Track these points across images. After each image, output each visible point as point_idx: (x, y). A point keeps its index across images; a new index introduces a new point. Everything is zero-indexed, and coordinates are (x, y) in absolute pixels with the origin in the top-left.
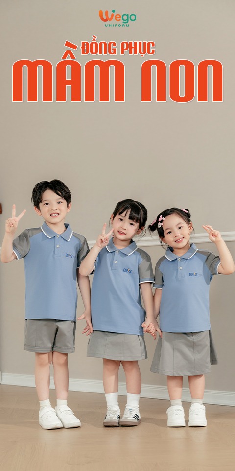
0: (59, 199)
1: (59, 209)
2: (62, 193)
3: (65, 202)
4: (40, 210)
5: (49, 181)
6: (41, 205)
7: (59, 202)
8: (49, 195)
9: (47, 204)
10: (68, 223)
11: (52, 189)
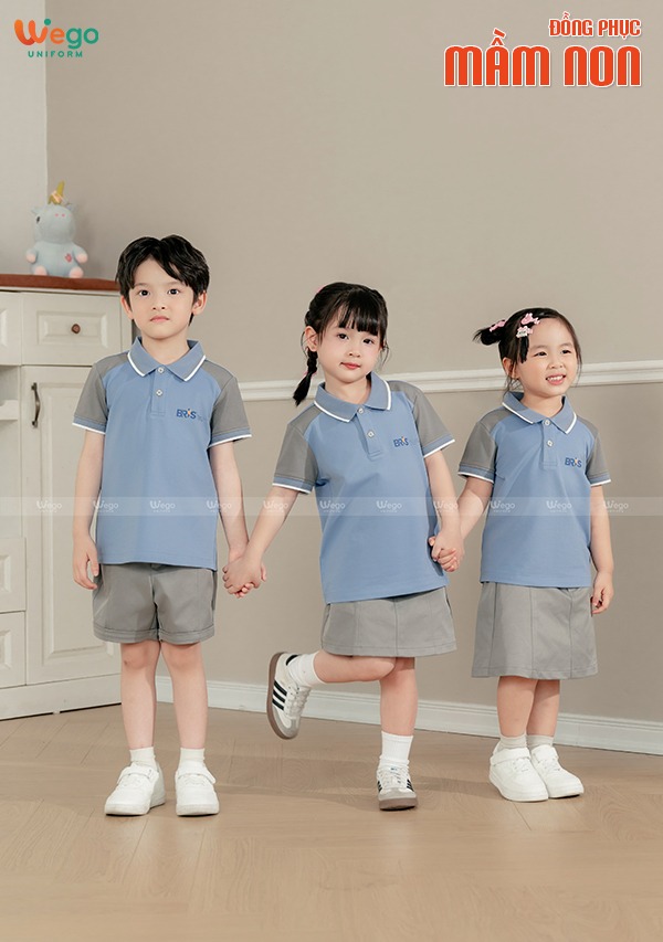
0: (173, 283)
1: (170, 308)
2: (182, 271)
3: (189, 291)
4: (129, 305)
5: (160, 239)
6: (131, 292)
7: (174, 292)
8: (151, 273)
9: (145, 293)
10: (195, 340)
11: (157, 258)
